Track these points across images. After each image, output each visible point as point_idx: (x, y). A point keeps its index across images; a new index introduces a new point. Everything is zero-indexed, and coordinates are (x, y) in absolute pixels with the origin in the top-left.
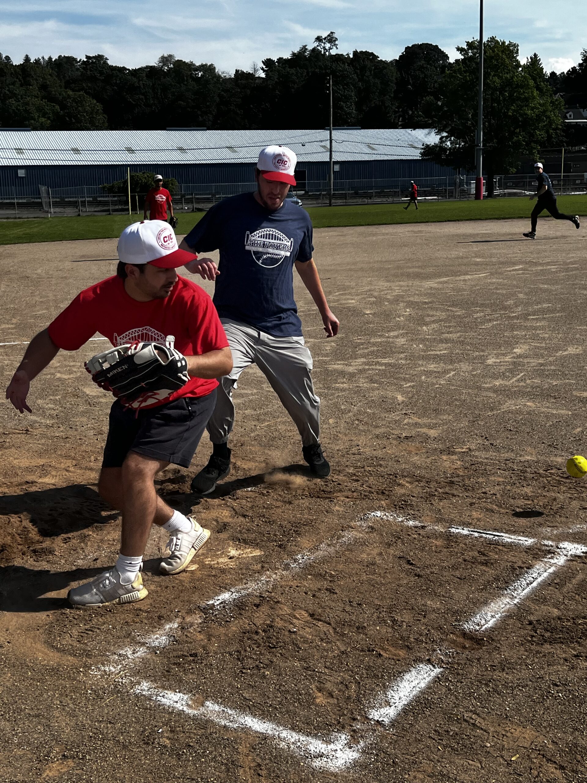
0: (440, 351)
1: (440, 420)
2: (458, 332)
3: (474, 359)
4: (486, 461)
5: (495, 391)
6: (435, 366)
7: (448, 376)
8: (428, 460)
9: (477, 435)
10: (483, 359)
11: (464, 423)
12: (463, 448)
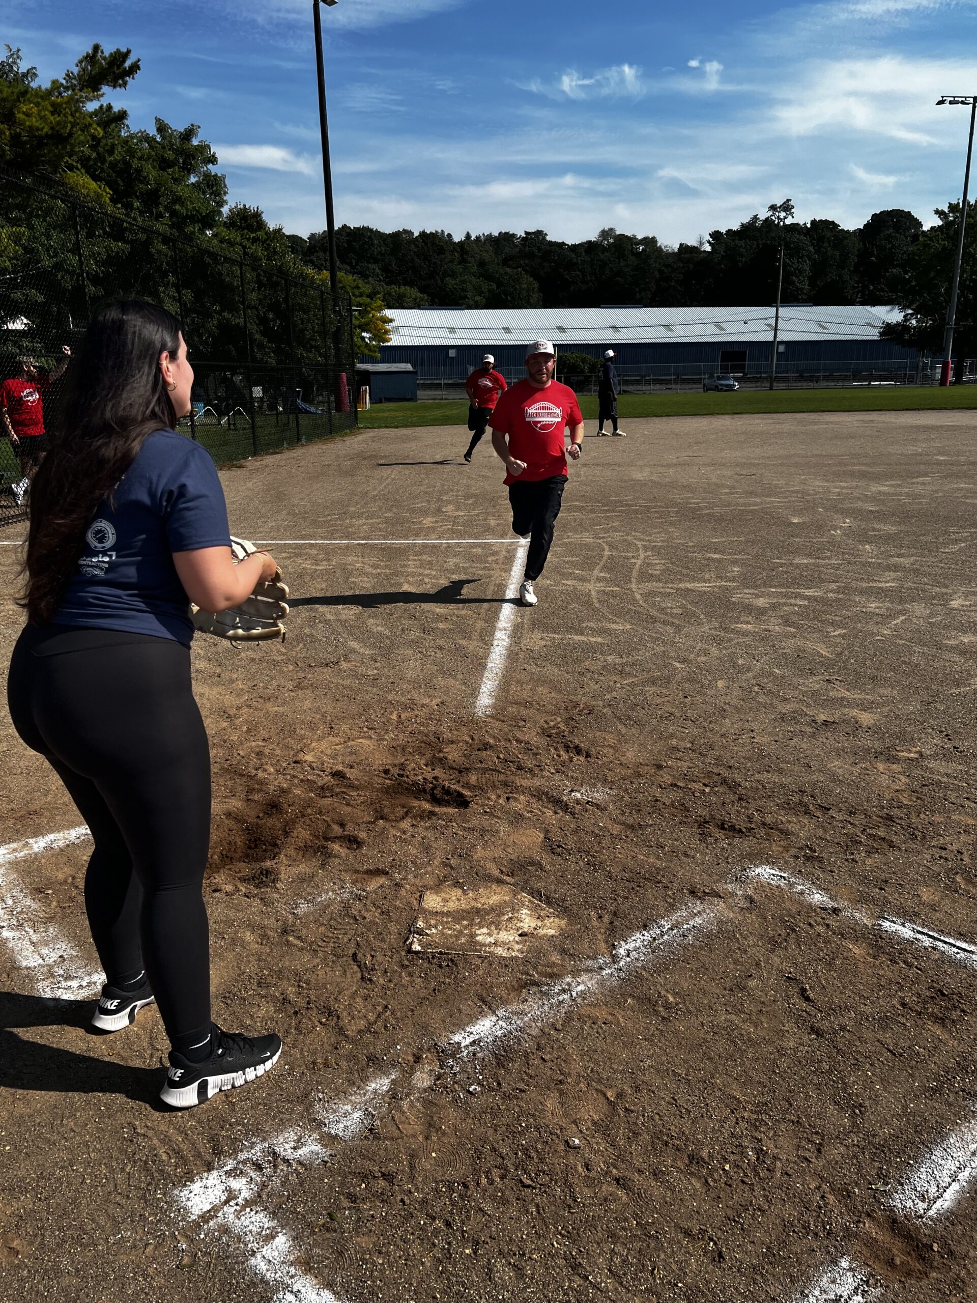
0: (886, 582)
1: (879, 695)
2: (913, 555)
3: (933, 598)
4: (945, 780)
5: (963, 653)
6: (878, 604)
7: (895, 622)
8: (856, 770)
9: (933, 729)
10: (945, 599)
11: (913, 706)
12: (911, 752)
